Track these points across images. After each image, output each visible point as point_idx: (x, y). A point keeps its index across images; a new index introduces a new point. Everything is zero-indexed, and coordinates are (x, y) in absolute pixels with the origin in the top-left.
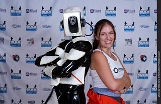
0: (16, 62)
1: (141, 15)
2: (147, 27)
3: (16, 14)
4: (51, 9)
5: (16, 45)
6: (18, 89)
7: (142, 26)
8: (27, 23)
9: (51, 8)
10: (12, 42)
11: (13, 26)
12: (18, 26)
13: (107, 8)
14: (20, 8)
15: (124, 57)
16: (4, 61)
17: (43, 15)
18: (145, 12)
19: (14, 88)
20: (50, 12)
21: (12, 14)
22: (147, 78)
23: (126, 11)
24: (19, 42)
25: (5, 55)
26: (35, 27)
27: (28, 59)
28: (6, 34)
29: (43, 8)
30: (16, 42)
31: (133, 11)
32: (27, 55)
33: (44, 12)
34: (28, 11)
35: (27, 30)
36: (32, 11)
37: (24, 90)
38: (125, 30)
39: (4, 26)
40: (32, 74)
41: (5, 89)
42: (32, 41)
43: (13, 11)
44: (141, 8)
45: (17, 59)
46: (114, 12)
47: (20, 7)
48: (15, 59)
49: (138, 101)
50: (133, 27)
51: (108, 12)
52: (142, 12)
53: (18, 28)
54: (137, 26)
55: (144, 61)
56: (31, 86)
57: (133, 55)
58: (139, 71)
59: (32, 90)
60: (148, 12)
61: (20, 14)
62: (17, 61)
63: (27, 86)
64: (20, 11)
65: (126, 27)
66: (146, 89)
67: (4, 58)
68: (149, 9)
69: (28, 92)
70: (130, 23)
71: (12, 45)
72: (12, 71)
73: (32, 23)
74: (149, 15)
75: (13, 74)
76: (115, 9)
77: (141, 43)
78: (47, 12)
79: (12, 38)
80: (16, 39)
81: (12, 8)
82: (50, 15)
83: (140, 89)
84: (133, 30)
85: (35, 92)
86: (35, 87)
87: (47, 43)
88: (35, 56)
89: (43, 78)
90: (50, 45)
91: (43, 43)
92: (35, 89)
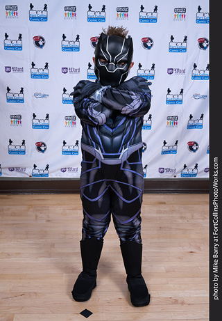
15: (172, 41)
32: (6, 36)
37: (2, 96)
40: (16, 69)
49: (191, 117)
57: (186, 37)
58: (195, 66)
63: (8, 90)
83: (195, 96)
85: (22, 101)
86: (22, 91)
87: (40, 13)
88: (20, 37)
89: (34, 76)
90: (45, 19)
91: (33, 13)
92: (21, 96)
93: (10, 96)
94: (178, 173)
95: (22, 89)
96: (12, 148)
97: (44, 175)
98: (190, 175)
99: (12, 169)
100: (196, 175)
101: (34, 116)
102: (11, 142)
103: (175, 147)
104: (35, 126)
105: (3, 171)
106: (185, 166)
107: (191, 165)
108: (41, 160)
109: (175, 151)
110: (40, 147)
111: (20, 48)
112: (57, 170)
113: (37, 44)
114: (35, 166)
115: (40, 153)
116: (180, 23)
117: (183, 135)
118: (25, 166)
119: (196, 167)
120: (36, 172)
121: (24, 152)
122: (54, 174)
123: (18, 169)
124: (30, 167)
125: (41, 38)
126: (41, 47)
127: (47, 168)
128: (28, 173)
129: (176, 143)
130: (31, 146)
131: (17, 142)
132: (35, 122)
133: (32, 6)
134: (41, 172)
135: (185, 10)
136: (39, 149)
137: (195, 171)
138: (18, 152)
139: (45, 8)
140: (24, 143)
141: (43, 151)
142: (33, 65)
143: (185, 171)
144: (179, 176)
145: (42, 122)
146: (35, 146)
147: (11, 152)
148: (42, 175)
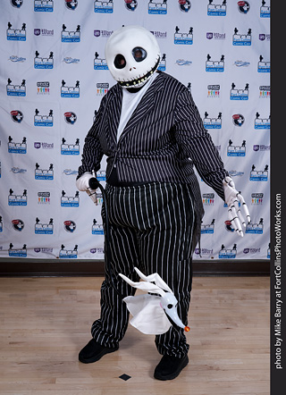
0: (16, 123)
1: (236, 43)
2: (246, 64)
3: (16, 38)
4: (78, 29)
5: (17, 93)
6: (21, 171)
7: (237, 63)
8: (37, 54)
9: (79, 26)
10: (11, 88)
11: (12, 58)
12: (21, 59)
13: (177, 29)
14: (24, 27)
15: (205, 118)
17: (64, 39)
18: (244, 37)
19: (13, 170)
20: (77, 34)
21: (10, 37)
22: (243, 154)
23: (210, 36)
24: (23, 88)
26: (50, 61)
27: (38, 118)
29: (64, 27)
30: (17, 88)
31: (223, 36)
32: (37, 112)
33: (65, 34)
34: (37, 32)
35: (37, 66)
36: (45, 32)
37: (31, 173)
38: (209, 69)
40: (45, 145)
42: (44, 86)
43: (11, 32)
44: (236, 31)
45: (19, 118)
46: (190, 36)
47: (24, 25)
48: (15, 118)
50: (221, 64)
51: (178, 36)
52: (237, 37)
53: (20, 63)
54: (228, 63)
55: (240, 125)
56: (44, 166)
57: (220, 114)
58: (231, 143)
59: (45, 173)
60: (249, 37)
61: (24, 38)
62: (19, 121)
63: (37, 166)
64: (23, 32)
65: (210, 64)
66: (240, 174)
68: (250, 32)
69: (38, 177)
70: (216, 57)
71: (10, 93)
72: (10, 139)
73: (44, 54)
74: (249, 43)
75: (12, 145)
76: (191, 31)
77: (234, 92)
78: (72, 34)
79: (9, 81)
80: (16, 82)
81: (10, 25)
82: (77, 39)
84: (221, 69)
85: (51, 177)
86: (51, 167)
87: (71, 90)
88: (51, 113)
89: (64, 152)
90: (77, 95)
91: (65, 90)
92: (50, 172)
93: (39, 172)
94: (216, 254)
95: (52, 165)
96: (39, 227)
97: (73, 257)
98: (228, 256)
99: (37, 250)
100: (235, 256)
101: (63, 193)
102: (38, 220)
103: (212, 226)
104: (64, 204)
105: (28, 252)
106: (223, 247)
107: (229, 245)
108: (69, 240)
109: (212, 231)
110: (69, 226)
111: (51, 124)
112: (87, 251)
113: (68, 120)
114: (63, 247)
115: (69, 233)
116: (214, 100)
117: (220, 213)
118: (51, 246)
119: (235, 247)
120: (63, 253)
121: (51, 231)
122: (84, 256)
123: (45, 250)
124: (58, 248)
125: (73, 114)
126: (72, 123)
127: (76, 248)
128: (55, 254)
129: (213, 223)
130: (59, 225)
131: (45, 221)
132: (64, 199)
133: (64, 83)
134: (70, 253)
135: (218, 87)
136: (68, 228)
137: (234, 252)
138: (45, 232)
139: (78, 84)
140: (51, 222)
141: (72, 231)
142: (64, 141)
143: (223, 252)
144: (216, 258)
145: (71, 200)
146: (63, 225)
147: (38, 231)
148: (69, 256)
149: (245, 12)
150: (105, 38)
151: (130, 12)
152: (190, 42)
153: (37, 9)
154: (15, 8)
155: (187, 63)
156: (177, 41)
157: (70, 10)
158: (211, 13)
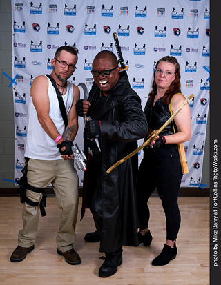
1: (172, 54)
3: (36, 50)
8: (49, 60)
9: (75, 43)
11: (33, 63)
12: (39, 63)
14: (41, 43)
16: (23, 102)
18: (176, 51)
21: (32, 50)
23: (156, 49)
25: (24, 95)
28: (26, 72)
29: (66, 44)
31: (164, 50)
34: (49, 47)
36: (54, 47)
39: (23, 63)
41: (25, 132)
43: (33, 47)
44: (172, 46)
46: (144, 50)
51: (136, 49)
52: (172, 51)
53: (38, 66)
60: (180, 51)
61: (41, 50)
64: (40, 47)
67: (24, 98)
68: (180, 47)
76: (144, 46)
79: (32, 77)
81: (32, 42)
149: (178, 35)
150: (91, 51)
151: (106, 34)
152: (144, 53)
153: (49, 32)
154: (36, 32)
155: (142, 66)
156: (136, 53)
157: (69, 33)
158: (156, 35)
